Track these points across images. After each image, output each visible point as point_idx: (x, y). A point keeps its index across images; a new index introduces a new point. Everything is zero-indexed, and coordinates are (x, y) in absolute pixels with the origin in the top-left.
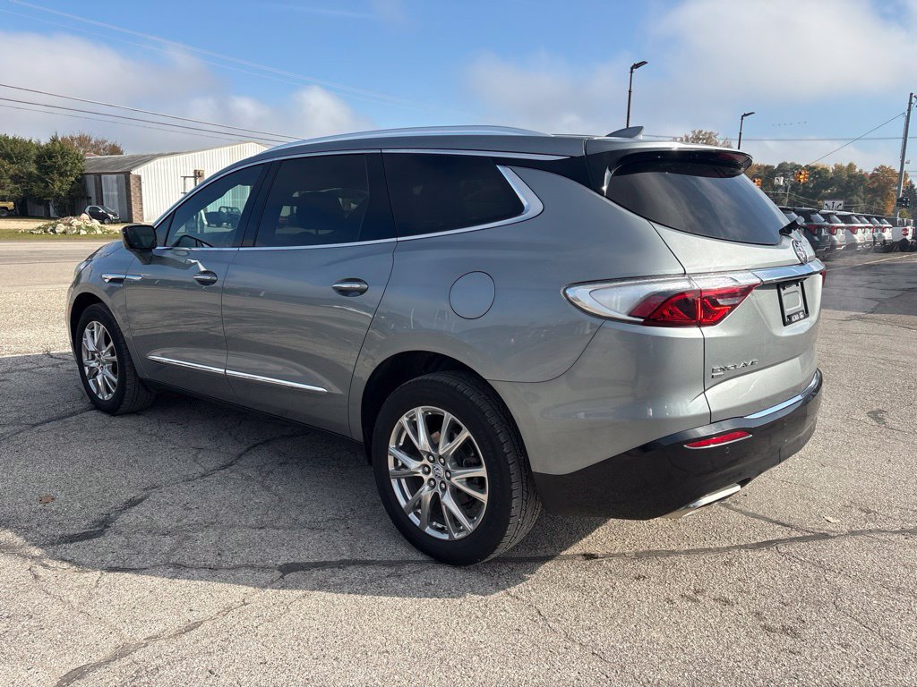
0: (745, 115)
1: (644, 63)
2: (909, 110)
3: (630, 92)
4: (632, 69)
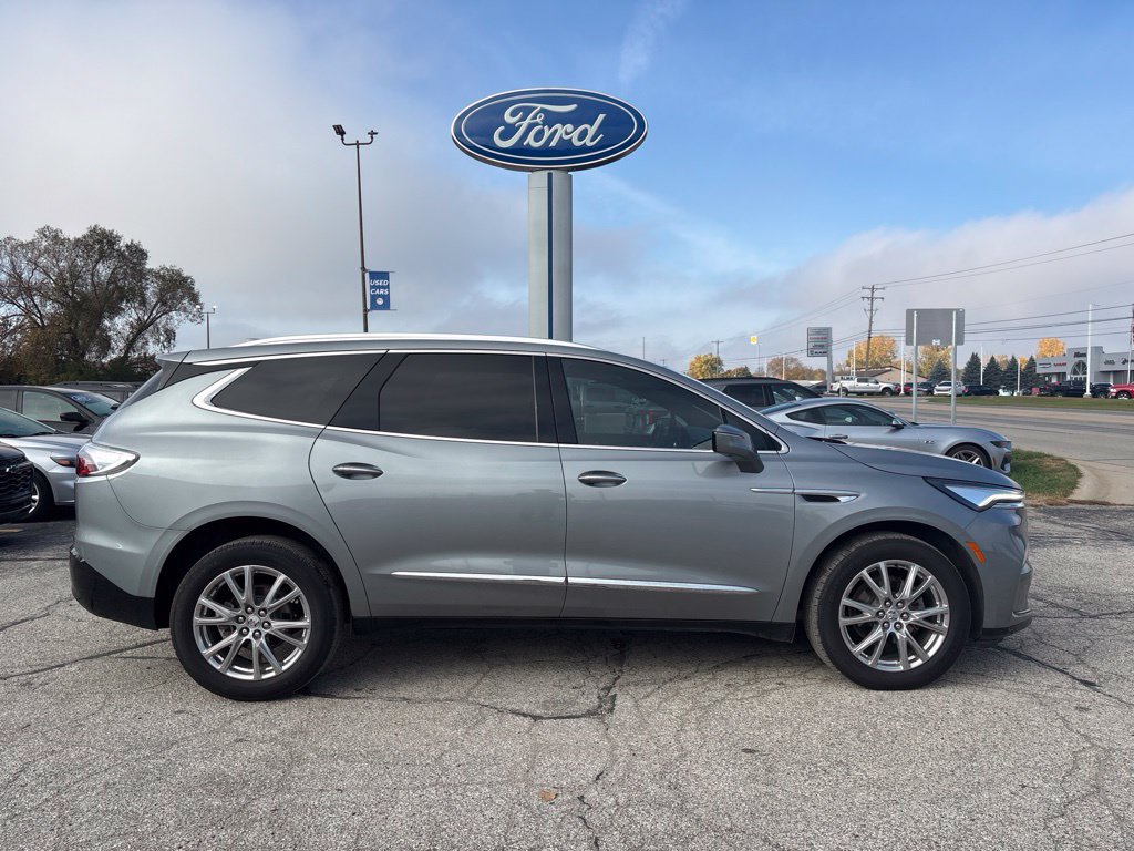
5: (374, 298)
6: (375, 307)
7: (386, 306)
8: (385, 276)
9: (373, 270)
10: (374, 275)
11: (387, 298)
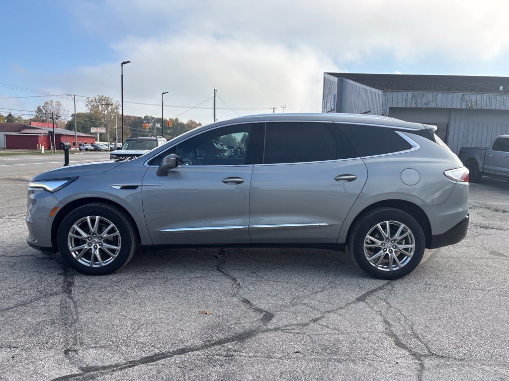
0: (164, 93)
1: (129, 62)
2: (215, 96)
3: (122, 76)
4: (122, 64)
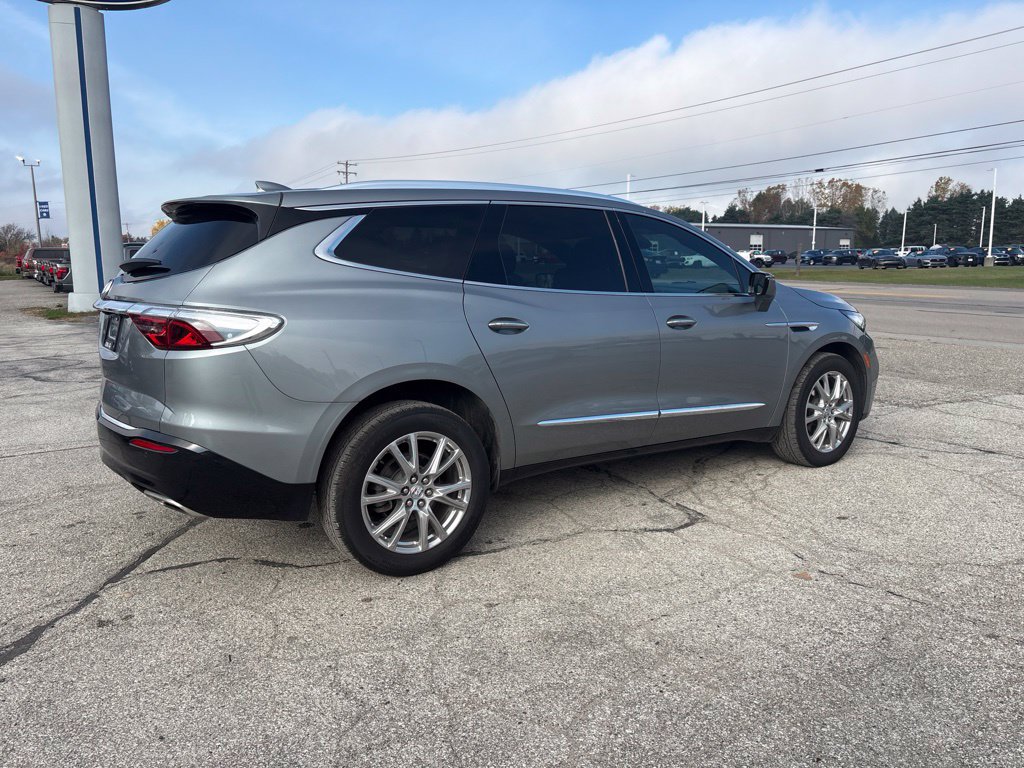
5: (42, 213)
6: (42, 217)
7: (48, 216)
8: (46, 203)
9: (40, 201)
10: (41, 204)
11: (48, 213)
